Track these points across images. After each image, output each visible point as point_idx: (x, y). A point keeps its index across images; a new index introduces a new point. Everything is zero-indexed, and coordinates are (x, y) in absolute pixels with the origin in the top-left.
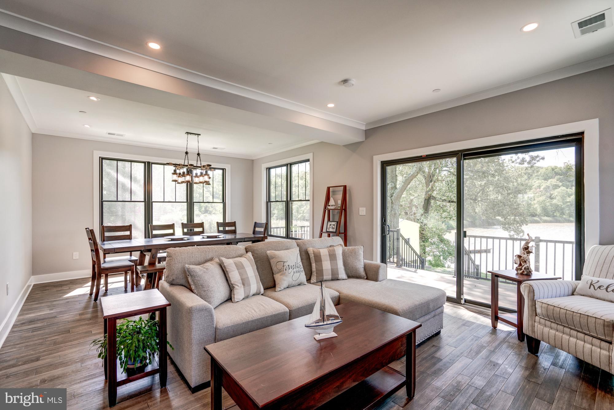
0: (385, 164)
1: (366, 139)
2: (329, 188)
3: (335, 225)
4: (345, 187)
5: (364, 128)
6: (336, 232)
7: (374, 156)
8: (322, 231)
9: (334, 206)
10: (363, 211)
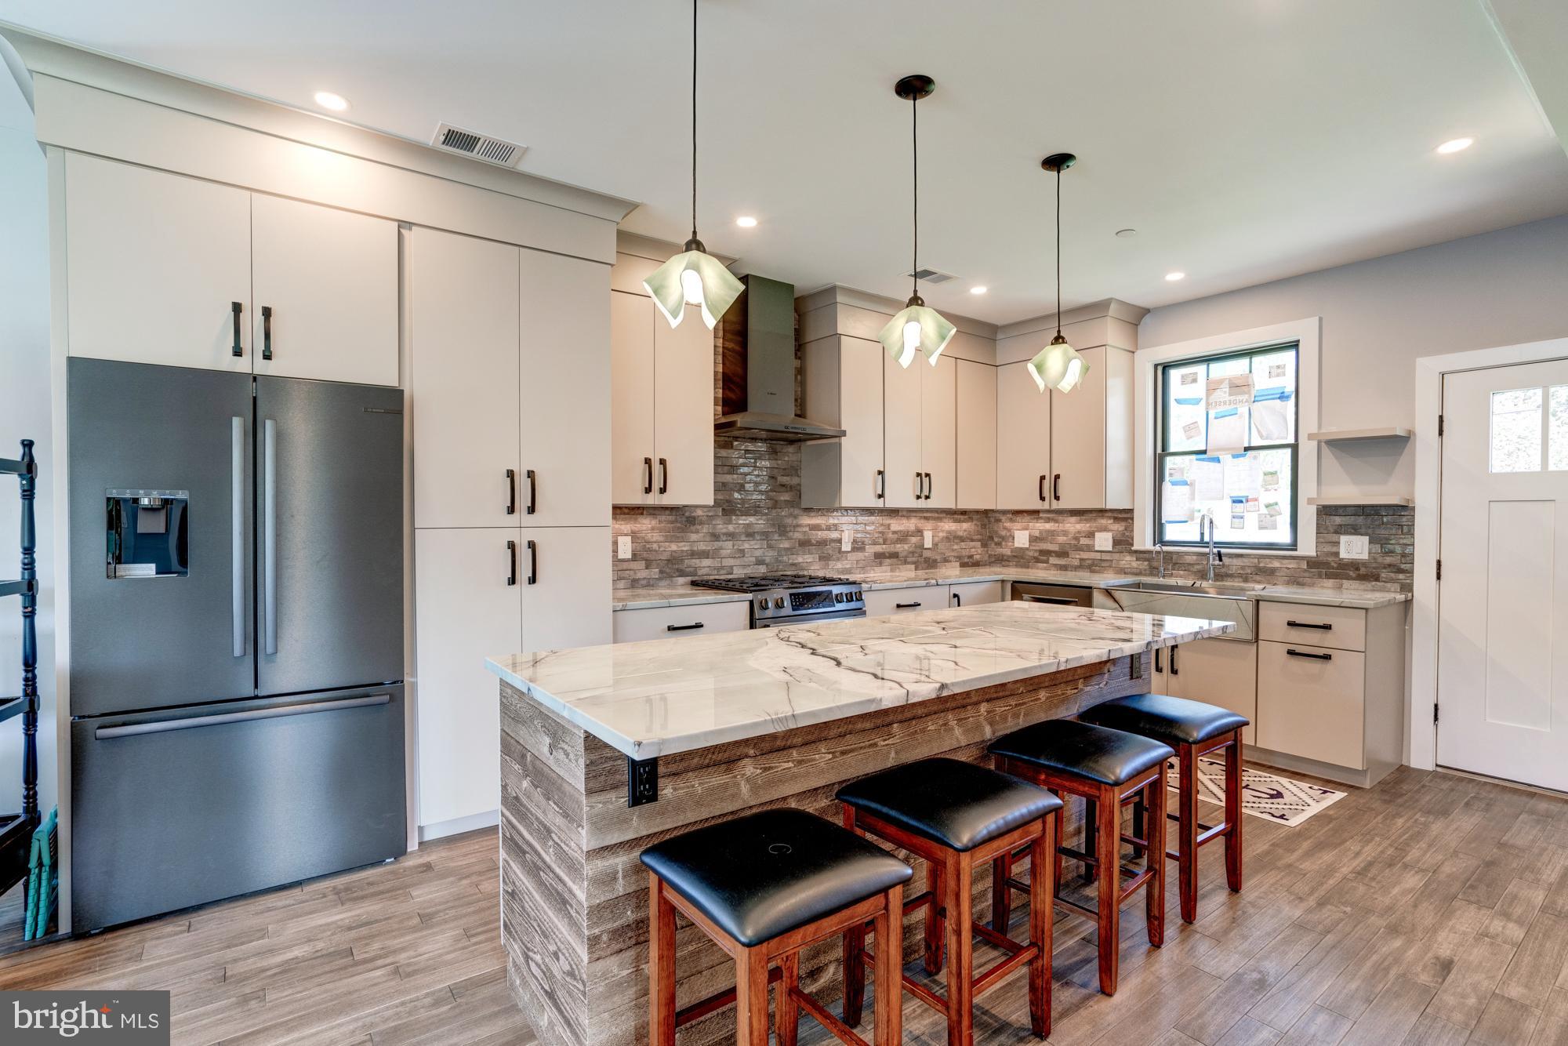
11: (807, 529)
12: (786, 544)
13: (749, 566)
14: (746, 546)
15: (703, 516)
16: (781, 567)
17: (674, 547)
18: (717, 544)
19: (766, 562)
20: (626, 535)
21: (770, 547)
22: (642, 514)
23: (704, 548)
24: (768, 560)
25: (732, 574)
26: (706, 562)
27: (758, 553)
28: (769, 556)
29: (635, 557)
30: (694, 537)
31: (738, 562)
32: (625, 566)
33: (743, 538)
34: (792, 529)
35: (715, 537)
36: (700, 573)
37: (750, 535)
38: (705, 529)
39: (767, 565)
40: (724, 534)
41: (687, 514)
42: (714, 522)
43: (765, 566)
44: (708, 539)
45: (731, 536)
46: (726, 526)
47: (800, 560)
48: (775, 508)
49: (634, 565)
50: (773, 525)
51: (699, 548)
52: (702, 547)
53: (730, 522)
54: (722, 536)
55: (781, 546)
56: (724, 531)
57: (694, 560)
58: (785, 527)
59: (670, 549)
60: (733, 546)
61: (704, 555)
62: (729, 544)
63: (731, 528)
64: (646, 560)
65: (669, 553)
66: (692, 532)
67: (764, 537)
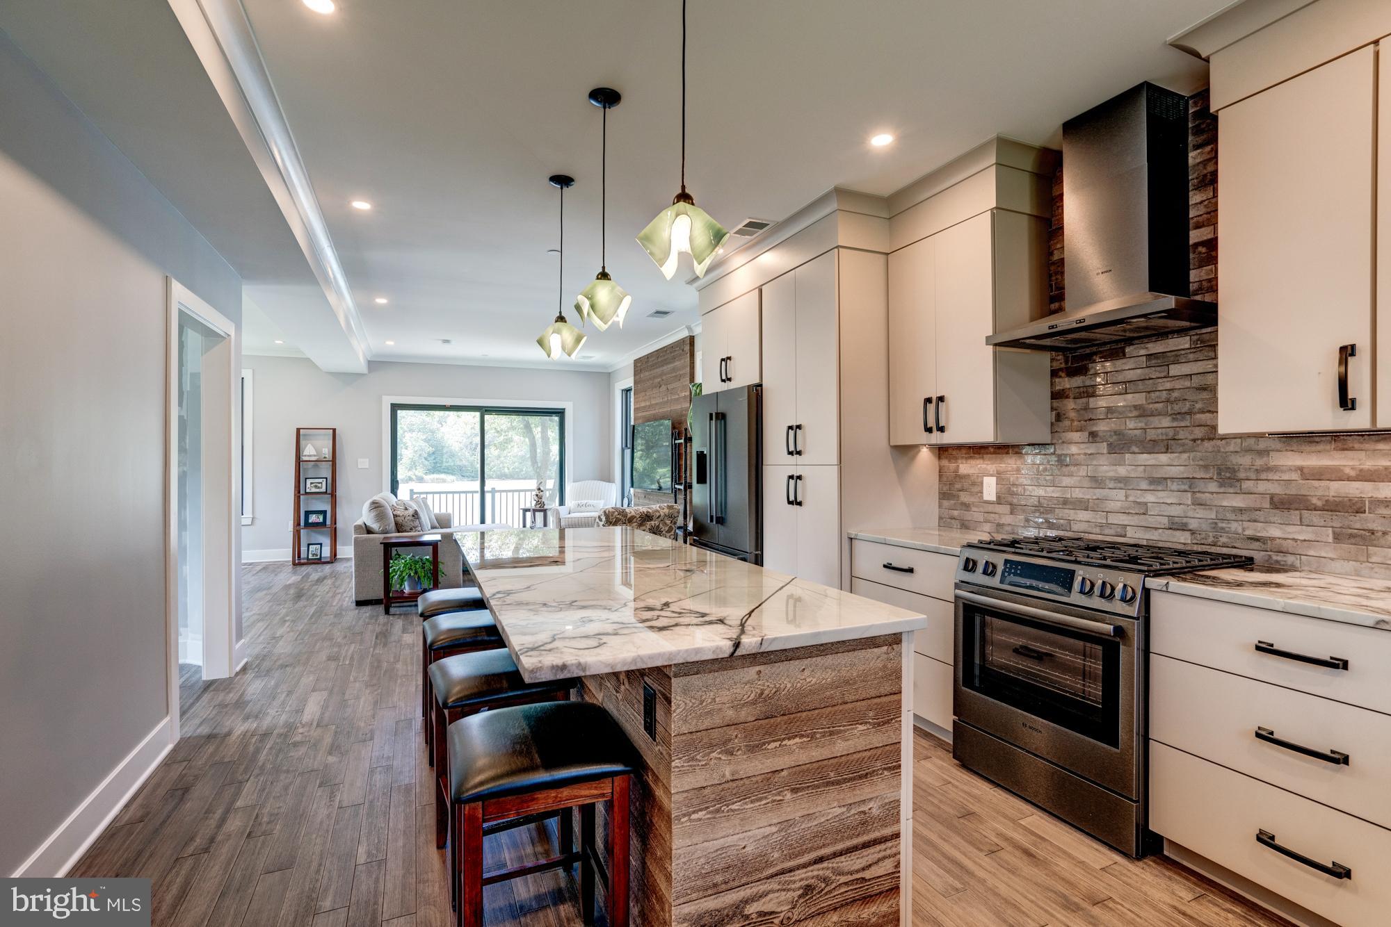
0: (395, 408)
1: (369, 373)
2: (298, 430)
3: (321, 483)
4: (334, 430)
5: (369, 359)
6: (326, 493)
7: (383, 396)
8: (299, 492)
9: (315, 456)
10: (364, 463)
11: (1295, 476)
12: (1238, 502)
13: (1156, 529)
14: (1150, 498)
15: (1079, 454)
16: (1223, 540)
17: (1041, 492)
18: (1099, 493)
19: (1191, 527)
20: (992, 475)
21: (1199, 504)
22: (1007, 453)
23: (1081, 496)
24: (1193, 524)
25: (1125, 536)
26: (1083, 515)
27: (1176, 511)
28: (1198, 518)
29: (999, 500)
30: (1067, 481)
31: (1135, 520)
32: (990, 508)
33: (1144, 485)
34: (1253, 476)
35: (1097, 482)
36: (1075, 527)
37: (1158, 482)
38: (1083, 471)
39: (1193, 532)
40: (1111, 479)
41: (1059, 452)
42: (1095, 463)
43: (1187, 534)
44: (1086, 483)
45: (1124, 482)
46: (1114, 467)
47: (1274, 532)
48: (1210, 439)
49: (999, 509)
50: (1206, 467)
51: (1074, 496)
52: (1078, 494)
53: (1121, 463)
54: (1108, 481)
55: (1225, 504)
56: (1111, 474)
57: (1066, 511)
58: (1233, 471)
59: (1036, 494)
60: (1126, 497)
61: (1083, 505)
62: (1121, 494)
63: (1122, 471)
64: (1011, 504)
65: (1036, 499)
66: (1064, 476)
67: (1186, 487)
